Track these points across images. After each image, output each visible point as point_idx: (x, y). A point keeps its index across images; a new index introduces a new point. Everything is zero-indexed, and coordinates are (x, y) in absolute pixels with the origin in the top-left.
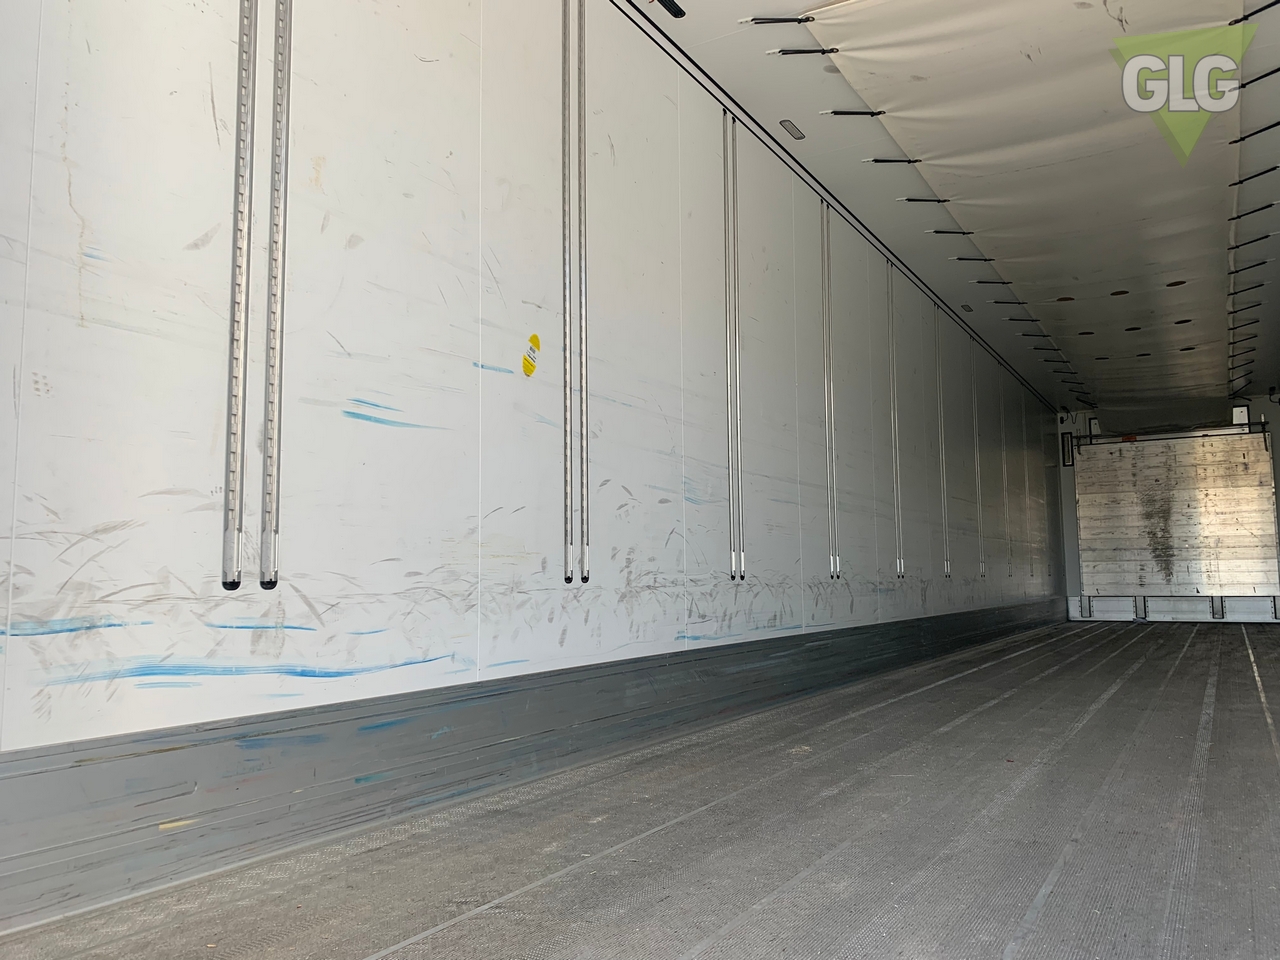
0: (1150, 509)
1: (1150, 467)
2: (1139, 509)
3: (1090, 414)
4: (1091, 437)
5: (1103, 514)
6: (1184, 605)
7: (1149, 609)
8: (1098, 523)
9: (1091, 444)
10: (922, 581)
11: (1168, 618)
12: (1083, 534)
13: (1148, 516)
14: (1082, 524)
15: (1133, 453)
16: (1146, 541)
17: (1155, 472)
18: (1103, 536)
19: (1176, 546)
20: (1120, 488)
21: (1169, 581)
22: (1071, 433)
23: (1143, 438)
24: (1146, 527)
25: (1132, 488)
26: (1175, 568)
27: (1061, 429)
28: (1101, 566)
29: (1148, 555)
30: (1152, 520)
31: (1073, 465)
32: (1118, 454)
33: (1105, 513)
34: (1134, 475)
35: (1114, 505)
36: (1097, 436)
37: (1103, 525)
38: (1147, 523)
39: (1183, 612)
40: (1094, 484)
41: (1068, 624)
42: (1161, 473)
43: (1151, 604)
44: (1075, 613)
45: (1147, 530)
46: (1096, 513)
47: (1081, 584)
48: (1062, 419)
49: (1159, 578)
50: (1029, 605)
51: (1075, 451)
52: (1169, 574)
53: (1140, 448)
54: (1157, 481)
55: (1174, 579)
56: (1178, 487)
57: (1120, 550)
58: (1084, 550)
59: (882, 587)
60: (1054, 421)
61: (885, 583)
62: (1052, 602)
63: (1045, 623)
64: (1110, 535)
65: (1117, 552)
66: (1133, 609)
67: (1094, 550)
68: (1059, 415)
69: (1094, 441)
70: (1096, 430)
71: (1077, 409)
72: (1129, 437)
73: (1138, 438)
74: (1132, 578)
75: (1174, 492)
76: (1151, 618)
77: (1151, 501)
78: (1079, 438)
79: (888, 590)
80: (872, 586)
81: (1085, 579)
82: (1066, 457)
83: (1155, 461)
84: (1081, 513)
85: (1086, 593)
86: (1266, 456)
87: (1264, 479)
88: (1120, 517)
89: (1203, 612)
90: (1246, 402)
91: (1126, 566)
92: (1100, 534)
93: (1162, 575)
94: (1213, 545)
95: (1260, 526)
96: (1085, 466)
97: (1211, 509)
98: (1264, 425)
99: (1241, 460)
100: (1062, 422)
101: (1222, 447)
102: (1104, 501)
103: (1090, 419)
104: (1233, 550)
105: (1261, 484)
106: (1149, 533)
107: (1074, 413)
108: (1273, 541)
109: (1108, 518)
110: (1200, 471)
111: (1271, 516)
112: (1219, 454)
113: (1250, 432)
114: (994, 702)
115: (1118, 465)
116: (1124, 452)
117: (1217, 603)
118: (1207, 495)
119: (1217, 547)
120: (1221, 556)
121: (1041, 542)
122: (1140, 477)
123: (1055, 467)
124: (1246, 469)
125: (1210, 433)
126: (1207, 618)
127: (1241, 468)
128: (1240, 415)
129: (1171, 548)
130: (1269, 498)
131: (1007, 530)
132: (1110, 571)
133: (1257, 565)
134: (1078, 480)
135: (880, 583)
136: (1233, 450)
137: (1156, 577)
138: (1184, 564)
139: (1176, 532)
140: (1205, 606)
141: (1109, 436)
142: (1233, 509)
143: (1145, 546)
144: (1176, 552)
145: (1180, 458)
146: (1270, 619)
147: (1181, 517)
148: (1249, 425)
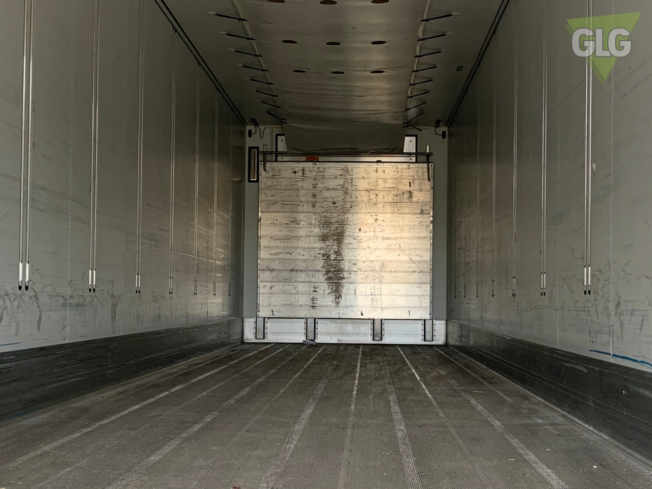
0: (326, 231)
1: (328, 189)
2: (317, 231)
3: (277, 130)
4: (277, 153)
5: (283, 234)
6: (349, 328)
7: (319, 331)
8: (278, 243)
9: (276, 161)
10: (113, 296)
11: (334, 340)
12: (263, 254)
13: (324, 238)
14: (263, 242)
15: (314, 173)
16: (320, 264)
17: (333, 194)
18: (281, 256)
19: (346, 269)
20: (300, 209)
21: (338, 303)
22: (257, 148)
23: (324, 159)
24: (321, 249)
25: (311, 209)
26: (344, 291)
27: (249, 142)
28: (278, 287)
29: (321, 277)
30: (327, 243)
31: (257, 181)
32: (300, 173)
33: (285, 232)
34: (314, 196)
35: (294, 225)
36: (283, 154)
37: (282, 245)
38: (321, 245)
39: (347, 334)
40: (276, 202)
41: (245, 347)
42: (338, 195)
43: (320, 326)
44: (249, 335)
45: (322, 252)
46: (275, 232)
47: (257, 305)
48: (250, 131)
49: (329, 300)
50: (208, 326)
51: (261, 167)
52: (338, 297)
53: (321, 169)
54: (334, 203)
55: (342, 302)
56: (352, 210)
57: (297, 271)
58: (263, 270)
59: (72, 301)
60: (242, 134)
61: (75, 297)
62: (229, 323)
63: (222, 345)
64: (288, 256)
65: (294, 273)
66: (304, 331)
67: (272, 271)
68: (248, 128)
69: (279, 158)
70: (282, 147)
71: (265, 123)
72: (312, 157)
73: (320, 159)
74: (304, 300)
75: (348, 215)
76: (320, 339)
77: (327, 223)
78: (265, 153)
79: (78, 305)
80: (61, 300)
81: (262, 300)
82: (252, 171)
83: (333, 184)
84: (263, 231)
85: (261, 314)
86: (428, 185)
87: (424, 208)
88: (297, 238)
89: (365, 334)
90: (416, 132)
91: (301, 287)
92: (277, 254)
93: (331, 298)
94: (378, 269)
95: (418, 252)
96: (269, 183)
97: (379, 234)
98: (428, 155)
99: (407, 188)
100: (250, 135)
101: (392, 174)
102: (285, 221)
103: (277, 135)
104: (395, 274)
105: (422, 212)
106: (323, 255)
107: (262, 127)
108: (427, 267)
109: (287, 238)
110: (373, 196)
111: (428, 244)
112: (389, 181)
113: (416, 162)
114: (197, 427)
115: (300, 184)
116: (306, 172)
117: (378, 327)
118: (376, 220)
119: (381, 271)
120: (384, 280)
121: (223, 259)
122: (319, 199)
123: (241, 181)
124: (411, 196)
125: (383, 159)
126: (369, 340)
127: (407, 196)
128: (409, 144)
129: (341, 270)
130: (428, 226)
131: (196, 244)
132: (285, 293)
133: (416, 290)
134: (262, 197)
135: (71, 297)
136: (402, 177)
137: (326, 299)
138: (352, 287)
139: (347, 254)
140: (368, 328)
141: (292, 154)
142: (397, 235)
143: (319, 268)
144: (346, 275)
145: (355, 182)
146: (419, 341)
147: (353, 241)
148: (417, 154)
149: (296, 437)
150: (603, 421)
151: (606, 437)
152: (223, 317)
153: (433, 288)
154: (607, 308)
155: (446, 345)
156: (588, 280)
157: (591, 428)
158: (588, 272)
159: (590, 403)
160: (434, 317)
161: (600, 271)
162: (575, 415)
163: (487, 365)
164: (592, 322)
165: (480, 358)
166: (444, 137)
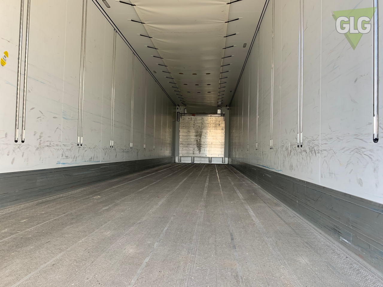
0: (197, 134)
2: (194, 134)
3: (184, 107)
4: (184, 114)
5: (186, 135)
6: (203, 159)
7: (195, 160)
8: (184, 137)
9: (184, 116)
10: (137, 150)
11: (199, 162)
12: (180, 140)
13: (196, 136)
14: (180, 137)
15: (194, 119)
16: (195, 143)
17: (199, 124)
18: (185, 140)
20: (190, 128)
21: (200, 153)
22: (179, 112)
24: (196, 139)
25: (193, 128)
27: (177, 111)
28: (184, 148)
29: (196, 146)
31: (179, 121)
32: (190, 119)
34: (194, 125)
35: (189, 132)
36: (186, 114)
37: (186, 137)
38: (196, 138)
39: (202, 161)
40: (184, 126)
41: (175, 164)
43: (195, 159)
44: (177, 161)
46: (184, 134)
47: (179, 153)
48: (177, 108)
49: (198, 152)
50: (165, 158)
51: (180, 117)
52: (200, 151)
53: (196, 118)
54: (199, 127)
55: (201, 152)
56: (204, 129)
58: (180, 144)
59: (125, 151)
60: (176, 108)
61: (127, 150)
62: (171, 157)
63: (169, 163)
64: (187, 140)
65: (189, 145)
66: (191, 160)
67: (183, 144)
68: (177, 107)
69: (185, 115)
70: (186, 112)
71: (181, 106)
72: (193, 115)
73: (196, 115)
74: (191, 152)
75: (203, 130)
76: (195, 162)
77: (197, 132)
78: (181, 114)
79: (127, 152)
80: (122, 150)
81: (180, 152)
82: (178, 118)
83: (199, 122)
84: (180, 134)
85: (180, 155)
86: (224, 122)
87: (223, 128)
88: (190, 136)
89: (207, 161)
90: (221, 108)
91: (190, 149)
92: (184, 140)
93: (198, 151)
94: (210, 144)
95: (221, 140)
96: (182, 121)
97: (211, 135)
98: (224, 114)
99: (218, 123)
100: (177, 109)
101: (214, 119)
102: (186, 131)
103: (184, 109)
104: (215, 146)
105: (222, 129)
106: (196, 140)
107: (181, 107)
108: (223, 144)
109: (187, 136)
110: (209, 125)
111: (224, 137)
112: (214, 121)
113: (221, 116)
114: (155, 183)
115: (190, 122)
116: (192, 119)
117: (210, 159)
118: (210, 131)
119: (211, 145)
120: (212, 147)
121: (170, 141)
122: (195, 126)
123: (175, 121)
124: (219, 125)
125: (212, 115)
126: (208, 162)
127: (218, 125)
128: (219, 111)
129: (201, 144)
130: (224, 133)
131: (161, 137)
132: (186, 150)
133: (220, 149)
134: (180, 125)
135: (125, 149)
136: (217, 120)
137: (197, 152)
138: (203, 149)
139: (202, 140)
140: (207, 160)
141: (189, 114)
142: (216, 135)
143: (195, 144)
144: (202, 145)
145: (205, 121)
146: (221, 163)
147: (204, 137)
148: (221, 114)
149: (179, 186)
150: (259, 183)
151: (259, 187)
152: (169, 156)
153: (225, 149)
154: (260, 154)
155: (228, 164)
156: (257, 146)
157: (257, 185)
158: (257, 144)
159: (257, 178)
160: (225, 157)
161: (259, 144)
162: (254, 181)
163: (236, 169)
164: (257, 157)
165: (235, 167)
166: (228, 110)
